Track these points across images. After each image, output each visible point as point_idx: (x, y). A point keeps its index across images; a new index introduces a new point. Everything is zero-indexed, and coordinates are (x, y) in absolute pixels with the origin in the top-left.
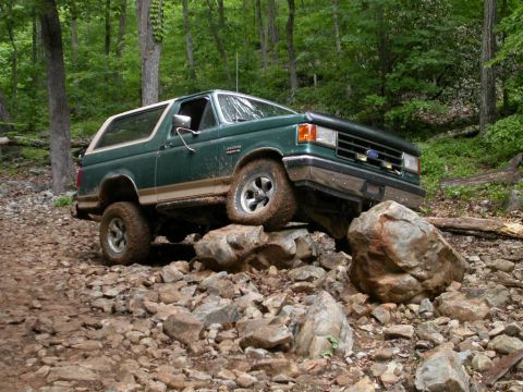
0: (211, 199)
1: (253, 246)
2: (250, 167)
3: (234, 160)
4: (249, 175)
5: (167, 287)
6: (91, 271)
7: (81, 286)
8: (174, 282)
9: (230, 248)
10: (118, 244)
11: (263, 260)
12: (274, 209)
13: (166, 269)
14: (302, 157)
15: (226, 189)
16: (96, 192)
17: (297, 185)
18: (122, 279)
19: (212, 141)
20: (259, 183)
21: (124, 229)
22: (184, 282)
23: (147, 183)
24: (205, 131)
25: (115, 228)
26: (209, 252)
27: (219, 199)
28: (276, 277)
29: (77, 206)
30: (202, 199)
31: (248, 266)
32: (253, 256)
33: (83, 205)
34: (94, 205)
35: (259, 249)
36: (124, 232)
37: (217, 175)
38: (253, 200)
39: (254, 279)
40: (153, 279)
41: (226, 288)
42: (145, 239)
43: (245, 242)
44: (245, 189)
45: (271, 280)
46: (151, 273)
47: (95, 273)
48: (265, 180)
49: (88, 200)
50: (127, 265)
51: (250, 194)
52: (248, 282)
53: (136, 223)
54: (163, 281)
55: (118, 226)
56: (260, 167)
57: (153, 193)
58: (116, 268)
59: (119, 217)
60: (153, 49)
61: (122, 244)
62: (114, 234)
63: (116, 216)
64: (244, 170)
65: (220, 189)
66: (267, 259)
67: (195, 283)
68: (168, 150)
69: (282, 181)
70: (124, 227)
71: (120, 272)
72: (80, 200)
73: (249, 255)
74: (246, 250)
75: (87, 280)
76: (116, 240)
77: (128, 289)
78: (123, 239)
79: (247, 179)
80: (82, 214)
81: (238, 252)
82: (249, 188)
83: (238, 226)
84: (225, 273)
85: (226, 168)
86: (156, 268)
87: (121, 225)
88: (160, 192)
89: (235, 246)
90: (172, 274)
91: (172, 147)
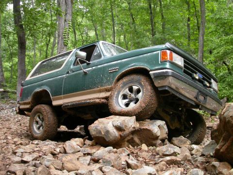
0: (98, 101)
1: (131, 129)
2: (125, 80)
3: (114, 77)
4: (125, 85)
5: (69, 157)
6: (19, 143)
7: (9, 152)
8: (74, 153)
9: (115, 130)
10: (39, 128)
11: (136, 139)
12: (143, 105)
13: (68, 143)
14: (164, 70)
15: (108, 94)
16: (29, 99)
17: (160, 89)
18: (38, 149)
19: (99, 66)
20: (131, 90)
21: (43, 120)
22: (81, 154)
23: (58, 93)
24: (94, 61)
25: (38, 119)
26: (100, 132)
27: (102, 100)
28: (147, 152)
29: (19, 107)
30: (91, 101)
31: (126, 143)
32: (131, 136)
33: (22, 107)
34: (28, 106)
35: (135, 132)
36: (42, 121)
37: (102, 86)
38: (127, 100)
39: (133, 153)
40: (58, 150)
41: (116, 160)
42: (54, 126)
43: (126, 126)
44: (121, 94)
45: (144, 154)
46: (57, 146)
47: (21, 144)
48: (135, 88)
49: (25, 104)
50: (43, 141)
51: (125, 97)
52: (128, 155)
53: (50, 116)
54: (65, 152)
55: (39, 118)
56: (133, 79)
57: (61, 99)
58: (36, 142)
59: (40, 113)
60: (63, 48)
61: (41, 128)
62: (37, 122)
63: (39, 112)
64: (121, 82)
65: (103, 95)
66: (139, 139)
67: (89, 154)
68: (71, 74)
69: (149, 87)
70: (43, 118)
71: (38, 144)
72: (21, 104)
73: (128, 135)
74: (127, 132)
75: (14, 148)
76: (38, 126)
77: (40, 156)
78: (42, 125)
79: (123, 87)
80: (21, 112)
81: (121, 133)
82: (124, 93)
83: (117, 117)
84: (111, 148)
85: (108, 81)
86: (59, 143)
87: (41, 117)
88: (65, 98)
89: (119, 129)
90: (72, 147)
91: (73, 72)
